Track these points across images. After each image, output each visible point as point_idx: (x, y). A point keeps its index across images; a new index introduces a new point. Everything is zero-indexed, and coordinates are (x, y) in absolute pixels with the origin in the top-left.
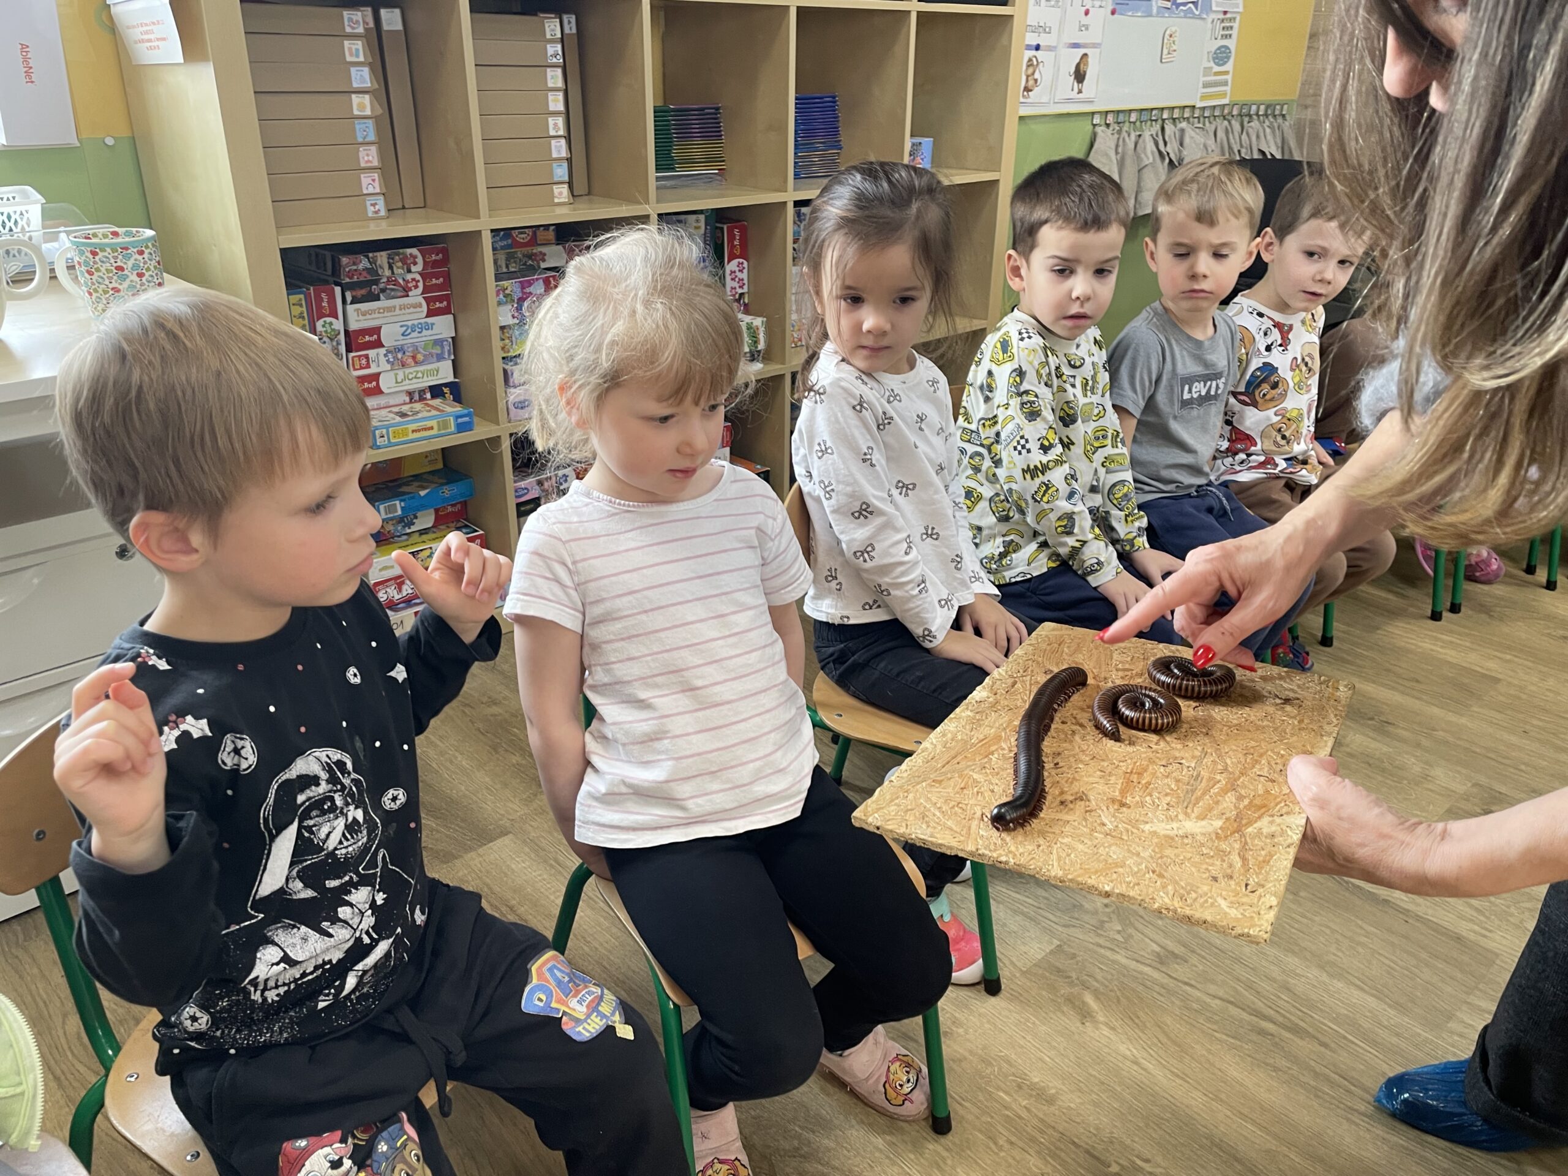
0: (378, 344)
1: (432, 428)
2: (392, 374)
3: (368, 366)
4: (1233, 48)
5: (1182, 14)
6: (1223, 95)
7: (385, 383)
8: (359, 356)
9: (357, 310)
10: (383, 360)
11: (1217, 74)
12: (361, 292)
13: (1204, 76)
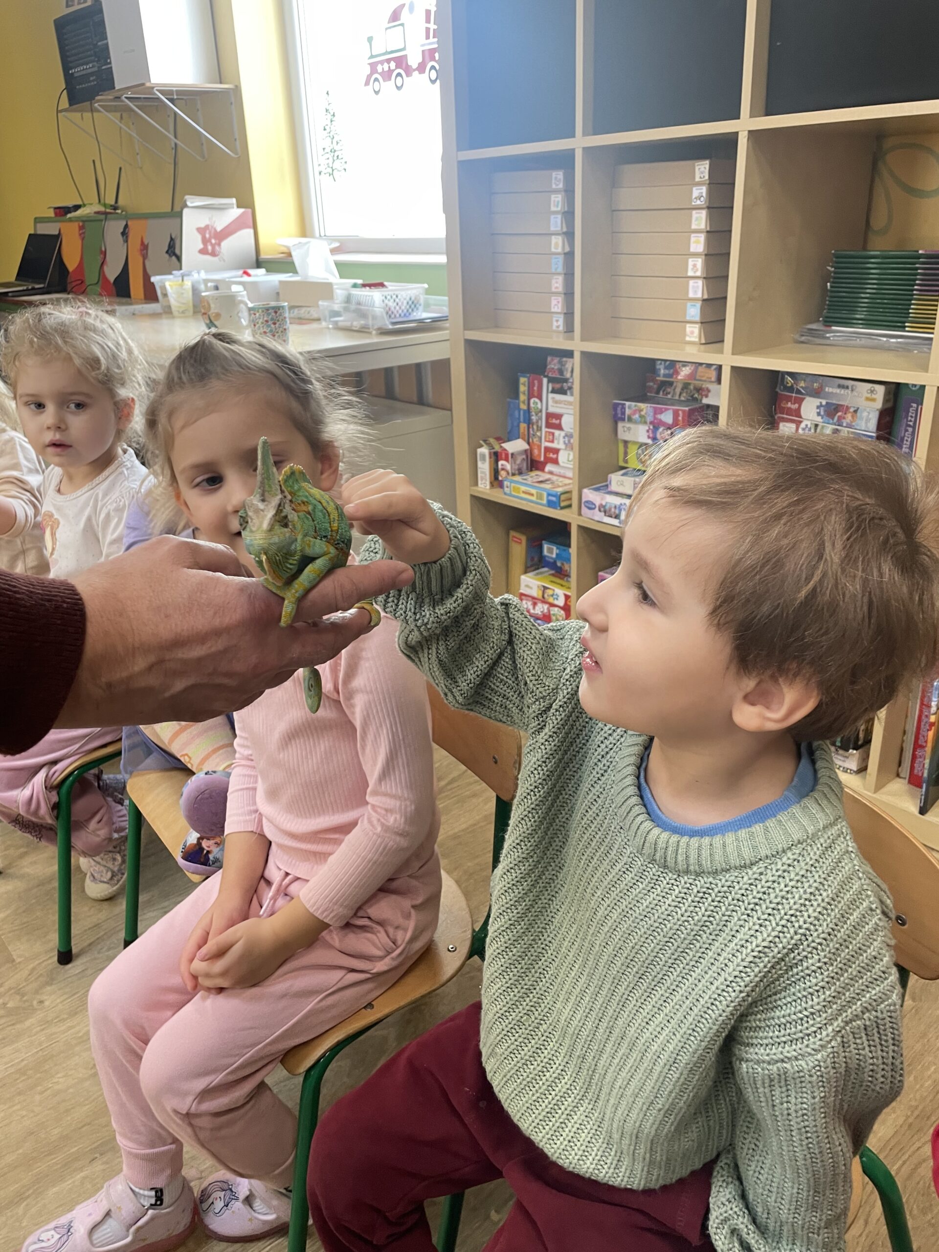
0: (559, 427)
1: (532, 495)
2: (566, 453)
3: (552, 441)
7: (563, 457)
8: (550, 432)
9: (553, 398)
10: (562, 440)
12: (558, 386)
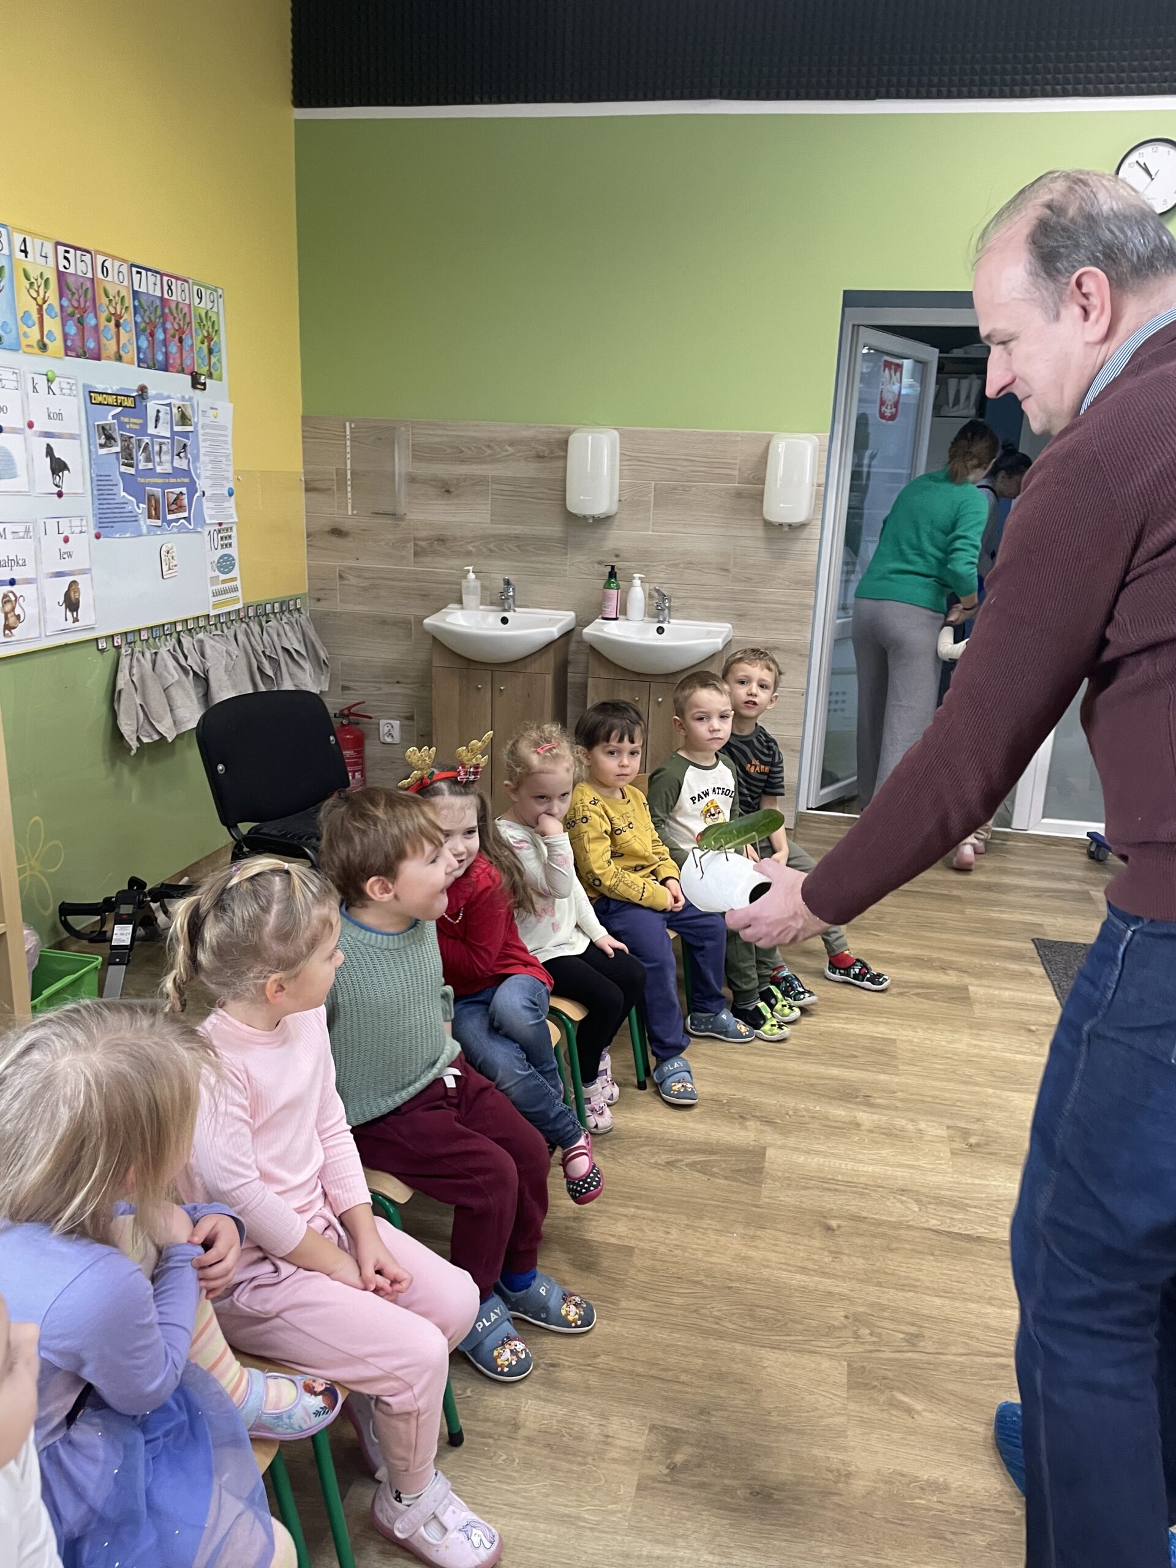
4: (235, 555)
5: (176, 530)
6: (236, 600)
11: (224, 582)
13: (212, 585)
